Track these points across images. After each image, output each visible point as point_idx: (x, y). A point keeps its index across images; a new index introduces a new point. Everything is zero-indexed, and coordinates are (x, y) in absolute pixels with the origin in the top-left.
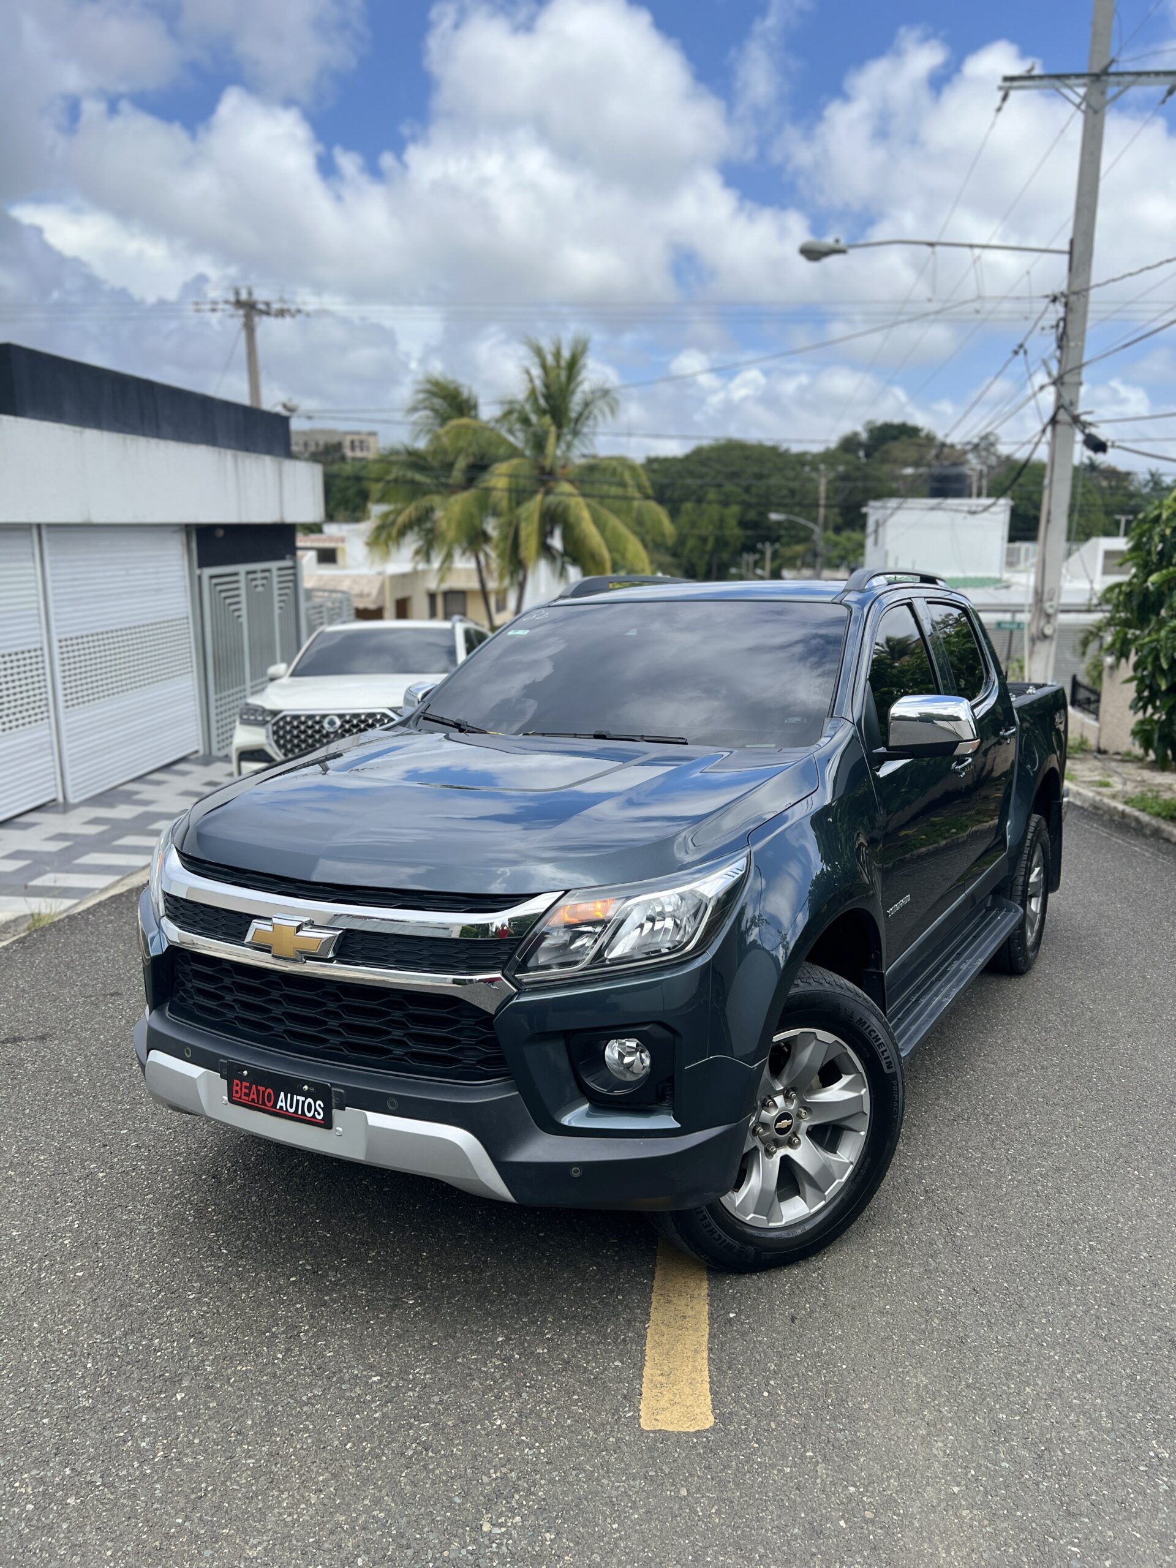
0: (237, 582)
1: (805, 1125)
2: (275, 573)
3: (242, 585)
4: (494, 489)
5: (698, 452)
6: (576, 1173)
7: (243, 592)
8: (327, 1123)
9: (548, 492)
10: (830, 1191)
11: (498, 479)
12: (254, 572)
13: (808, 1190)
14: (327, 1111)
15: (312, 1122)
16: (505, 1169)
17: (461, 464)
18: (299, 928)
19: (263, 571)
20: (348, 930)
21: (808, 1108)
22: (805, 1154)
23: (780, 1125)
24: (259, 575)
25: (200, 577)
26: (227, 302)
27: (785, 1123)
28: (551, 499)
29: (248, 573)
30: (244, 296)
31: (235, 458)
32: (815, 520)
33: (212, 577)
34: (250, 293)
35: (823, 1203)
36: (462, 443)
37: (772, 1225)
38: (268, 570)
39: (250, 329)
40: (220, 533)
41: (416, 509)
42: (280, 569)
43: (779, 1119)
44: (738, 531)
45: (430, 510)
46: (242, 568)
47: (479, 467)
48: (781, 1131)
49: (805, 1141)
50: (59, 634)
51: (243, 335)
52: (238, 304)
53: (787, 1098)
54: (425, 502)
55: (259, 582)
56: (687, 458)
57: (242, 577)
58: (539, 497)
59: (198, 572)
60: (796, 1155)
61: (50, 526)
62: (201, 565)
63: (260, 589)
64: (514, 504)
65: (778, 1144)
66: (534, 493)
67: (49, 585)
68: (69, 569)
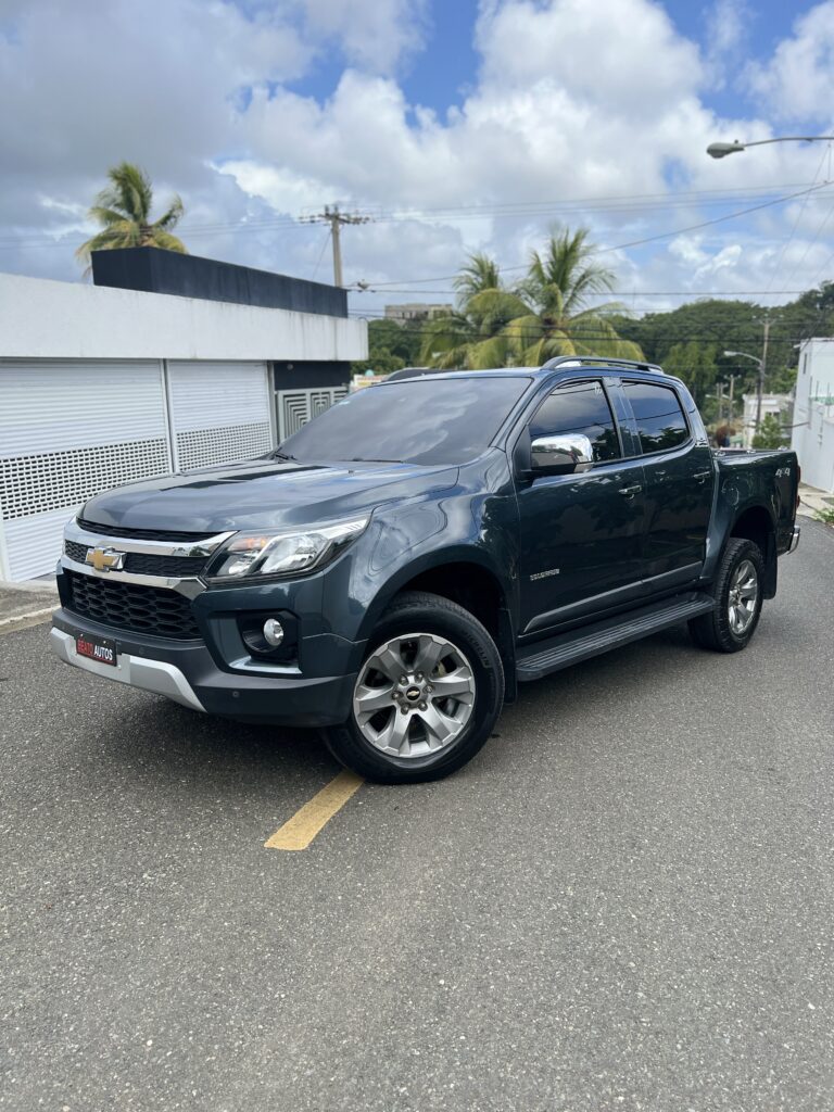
0: (304, 400)
1: (430, 697)
2: (333, 395)
3: (308, 402)
4: (511, 336)
5: (684, 309)
6: (235, 694)
7: (308, 406)
8: (114, 663)
9: (549, 337)
10: (446, 740)
11: (514, 330)
12: (317, 394)
13: (431, 737)
14: (114, 654)
15: (107, 662)
16: (198, 690)
17: (487, 320)
18: (104, 552)
19: (323, 393)
20: (128, 553)
21: (433, 686)
22: (430, 715)
23: (410, 693)
24: (321, 396)
25: (276, 396)
26: (320, 216)
27: (414, 693)
28: (551, 342)
29: (312, 394)
30: (331, 211)
31: (302, 318)
32: (760, 356)
33: (285, 396)
34: (336, 209)
35: (441, 747)
36: (489, 306)
37: (401, 755)
38: (328, 393)
39: (335, 233)
40: (291, 367)
41: (455, 354)
42: (336, 392)
43: (410, 690)
44: (713, 366)
45: (464, 355)
46: (308, 391)
47: (499, 324)
48: (411, 698)
49: (431, 707)
50: (177, 430)
51: (331, 239)
52: (327, 216)
53: (417, 679)
54: (461, 349)
55: (321, 401)
56: (676, 313)
57: (308, 397)
58: (542, 340)
59: (275, 393)
60: (424, 715)
61: (172, 361)
62: (277, 388)
63: (321, 405)
64: (526, 345)
65: (411, 707)
66: (539, 338)
67: (171, 398)
68: (184, 388)
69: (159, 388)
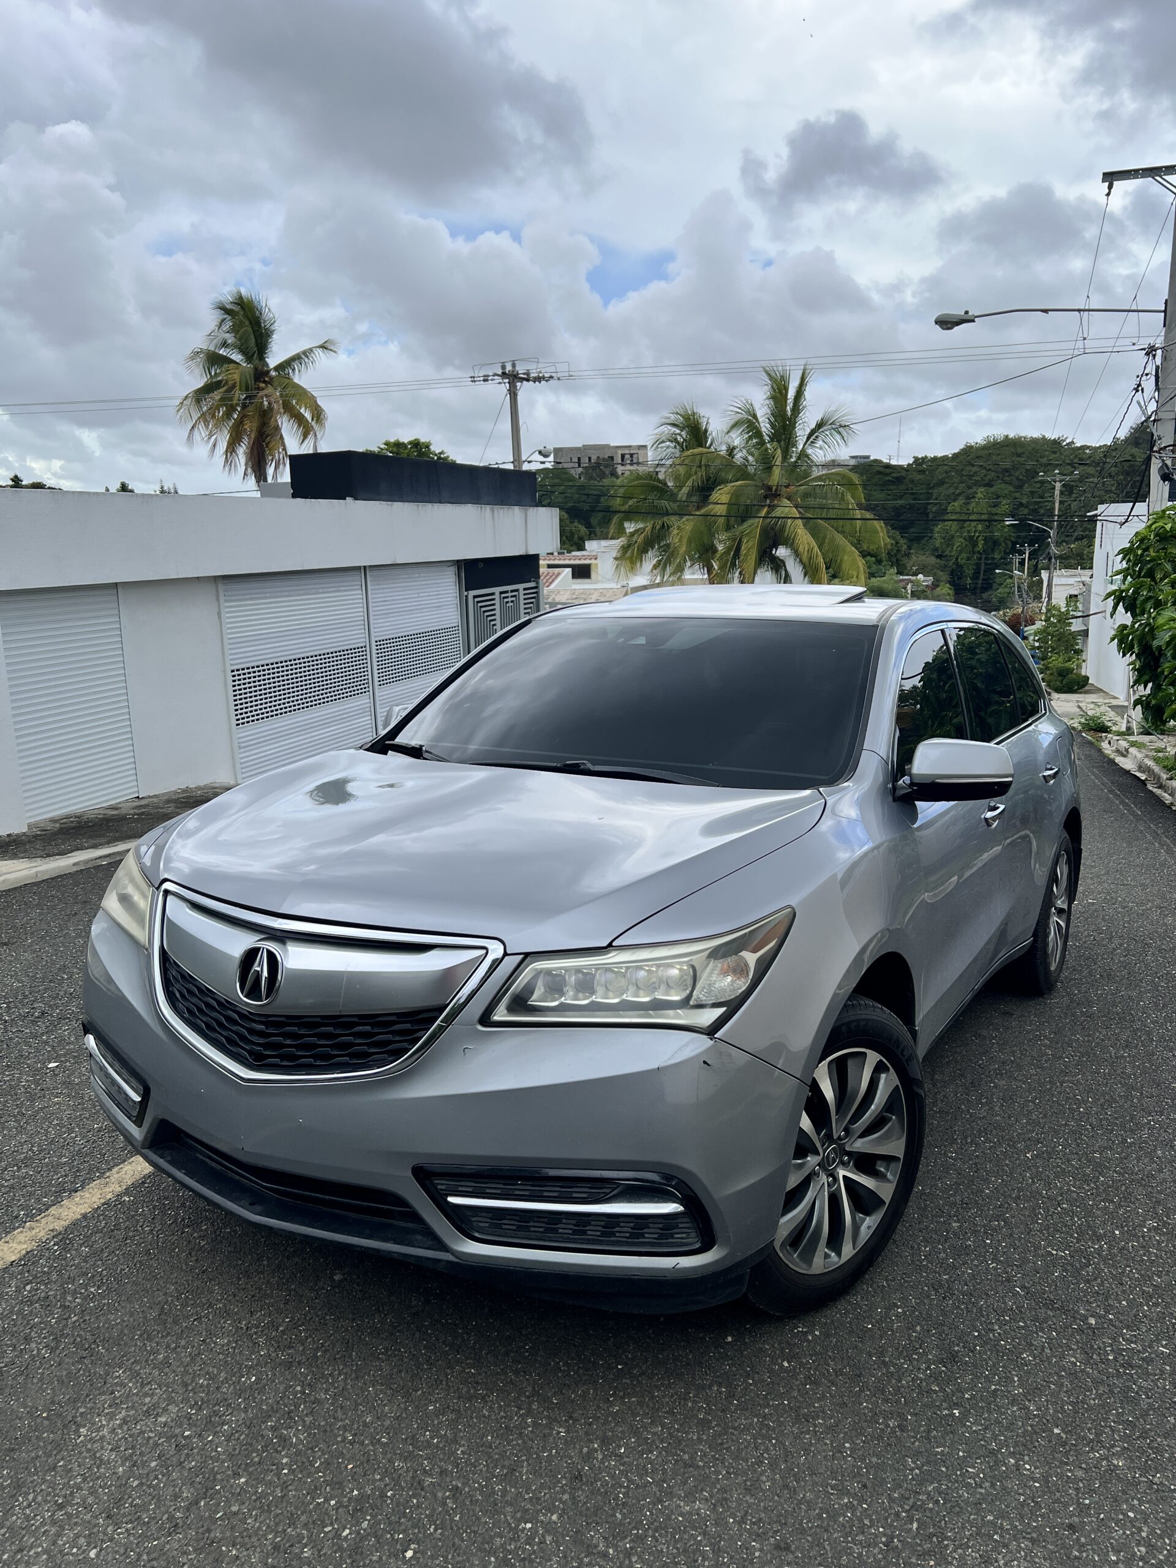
0: (493, 600)
2: (522, 592)
3: (497, 602)
5: (967, 452)
7: (497, 607)
9: (771, 510)
12: (506, 592)
19: (512, 591)
24: (510, 594)
25: (467, 596)
26: (496, 374)
29: (501, 593)
30: (509, 369)
33: (475, 597)
34: (514, 366)
38: (517, 590)
39: (513, 394)
40: (481, 565)
42: (525, 589)
45: (666, 529)
46: (497, 590)
47: (705, 491)
50: (375, 637)
51: (508, 399)
52: (504, 375)
54: (662, 521)
55: (510, 599)
56: (956, 457)
57: (497, 596)
58: (763, 514)
59: (466, 593)
61: (373, 567)
62: (468, 588)
63: (510, 604)
66: (759, 510)
68: (382, 593)
69: (358, 595)
